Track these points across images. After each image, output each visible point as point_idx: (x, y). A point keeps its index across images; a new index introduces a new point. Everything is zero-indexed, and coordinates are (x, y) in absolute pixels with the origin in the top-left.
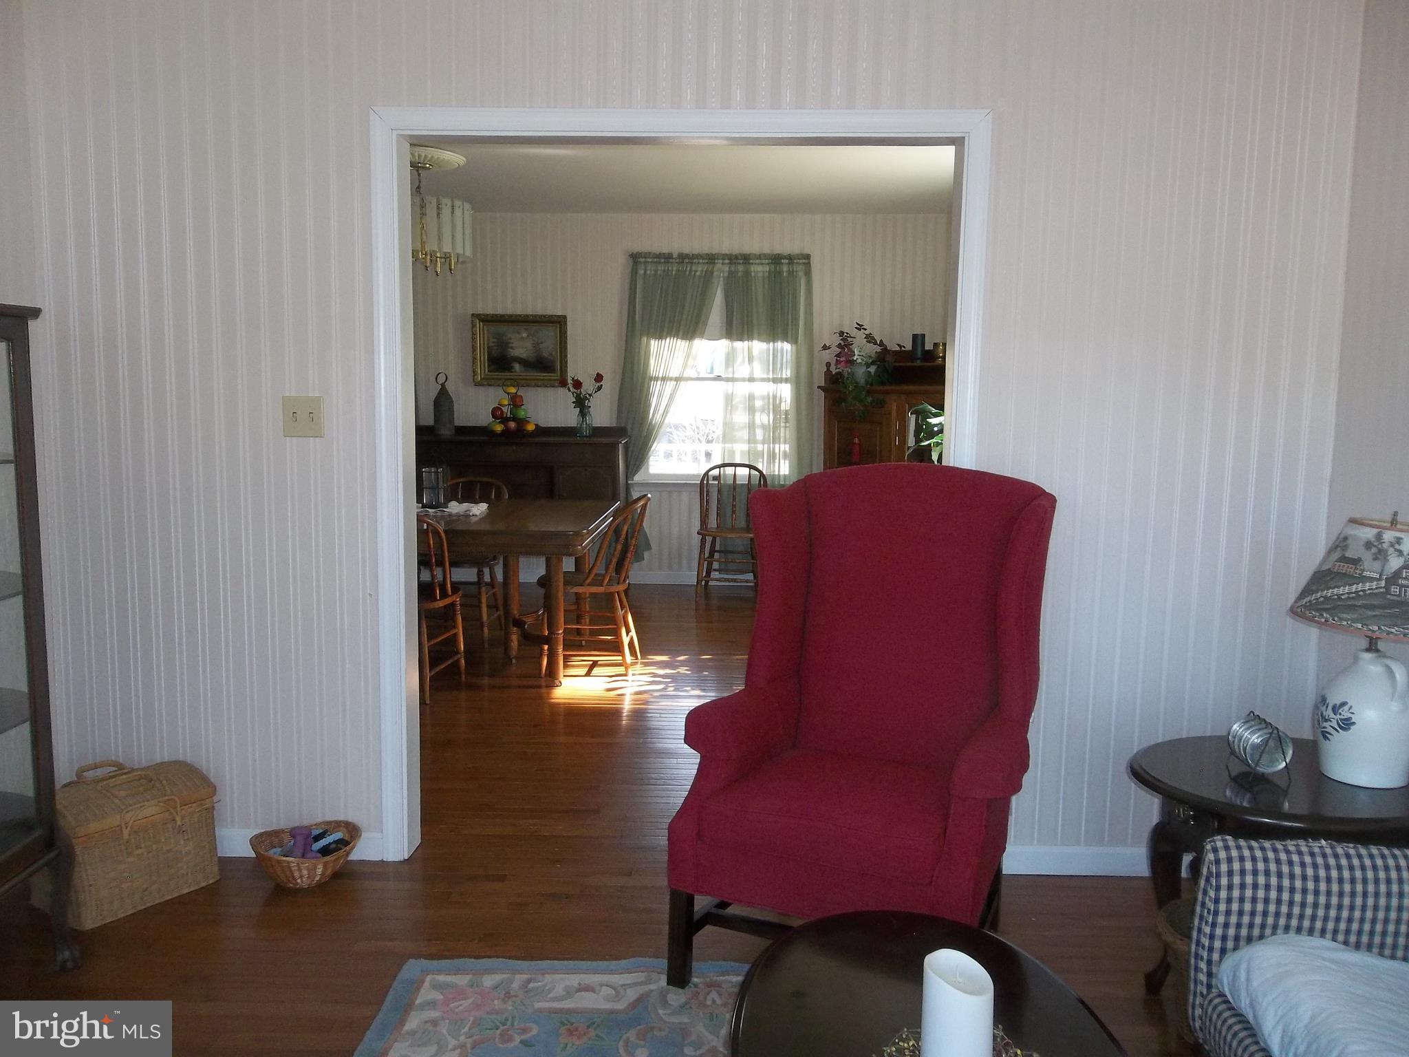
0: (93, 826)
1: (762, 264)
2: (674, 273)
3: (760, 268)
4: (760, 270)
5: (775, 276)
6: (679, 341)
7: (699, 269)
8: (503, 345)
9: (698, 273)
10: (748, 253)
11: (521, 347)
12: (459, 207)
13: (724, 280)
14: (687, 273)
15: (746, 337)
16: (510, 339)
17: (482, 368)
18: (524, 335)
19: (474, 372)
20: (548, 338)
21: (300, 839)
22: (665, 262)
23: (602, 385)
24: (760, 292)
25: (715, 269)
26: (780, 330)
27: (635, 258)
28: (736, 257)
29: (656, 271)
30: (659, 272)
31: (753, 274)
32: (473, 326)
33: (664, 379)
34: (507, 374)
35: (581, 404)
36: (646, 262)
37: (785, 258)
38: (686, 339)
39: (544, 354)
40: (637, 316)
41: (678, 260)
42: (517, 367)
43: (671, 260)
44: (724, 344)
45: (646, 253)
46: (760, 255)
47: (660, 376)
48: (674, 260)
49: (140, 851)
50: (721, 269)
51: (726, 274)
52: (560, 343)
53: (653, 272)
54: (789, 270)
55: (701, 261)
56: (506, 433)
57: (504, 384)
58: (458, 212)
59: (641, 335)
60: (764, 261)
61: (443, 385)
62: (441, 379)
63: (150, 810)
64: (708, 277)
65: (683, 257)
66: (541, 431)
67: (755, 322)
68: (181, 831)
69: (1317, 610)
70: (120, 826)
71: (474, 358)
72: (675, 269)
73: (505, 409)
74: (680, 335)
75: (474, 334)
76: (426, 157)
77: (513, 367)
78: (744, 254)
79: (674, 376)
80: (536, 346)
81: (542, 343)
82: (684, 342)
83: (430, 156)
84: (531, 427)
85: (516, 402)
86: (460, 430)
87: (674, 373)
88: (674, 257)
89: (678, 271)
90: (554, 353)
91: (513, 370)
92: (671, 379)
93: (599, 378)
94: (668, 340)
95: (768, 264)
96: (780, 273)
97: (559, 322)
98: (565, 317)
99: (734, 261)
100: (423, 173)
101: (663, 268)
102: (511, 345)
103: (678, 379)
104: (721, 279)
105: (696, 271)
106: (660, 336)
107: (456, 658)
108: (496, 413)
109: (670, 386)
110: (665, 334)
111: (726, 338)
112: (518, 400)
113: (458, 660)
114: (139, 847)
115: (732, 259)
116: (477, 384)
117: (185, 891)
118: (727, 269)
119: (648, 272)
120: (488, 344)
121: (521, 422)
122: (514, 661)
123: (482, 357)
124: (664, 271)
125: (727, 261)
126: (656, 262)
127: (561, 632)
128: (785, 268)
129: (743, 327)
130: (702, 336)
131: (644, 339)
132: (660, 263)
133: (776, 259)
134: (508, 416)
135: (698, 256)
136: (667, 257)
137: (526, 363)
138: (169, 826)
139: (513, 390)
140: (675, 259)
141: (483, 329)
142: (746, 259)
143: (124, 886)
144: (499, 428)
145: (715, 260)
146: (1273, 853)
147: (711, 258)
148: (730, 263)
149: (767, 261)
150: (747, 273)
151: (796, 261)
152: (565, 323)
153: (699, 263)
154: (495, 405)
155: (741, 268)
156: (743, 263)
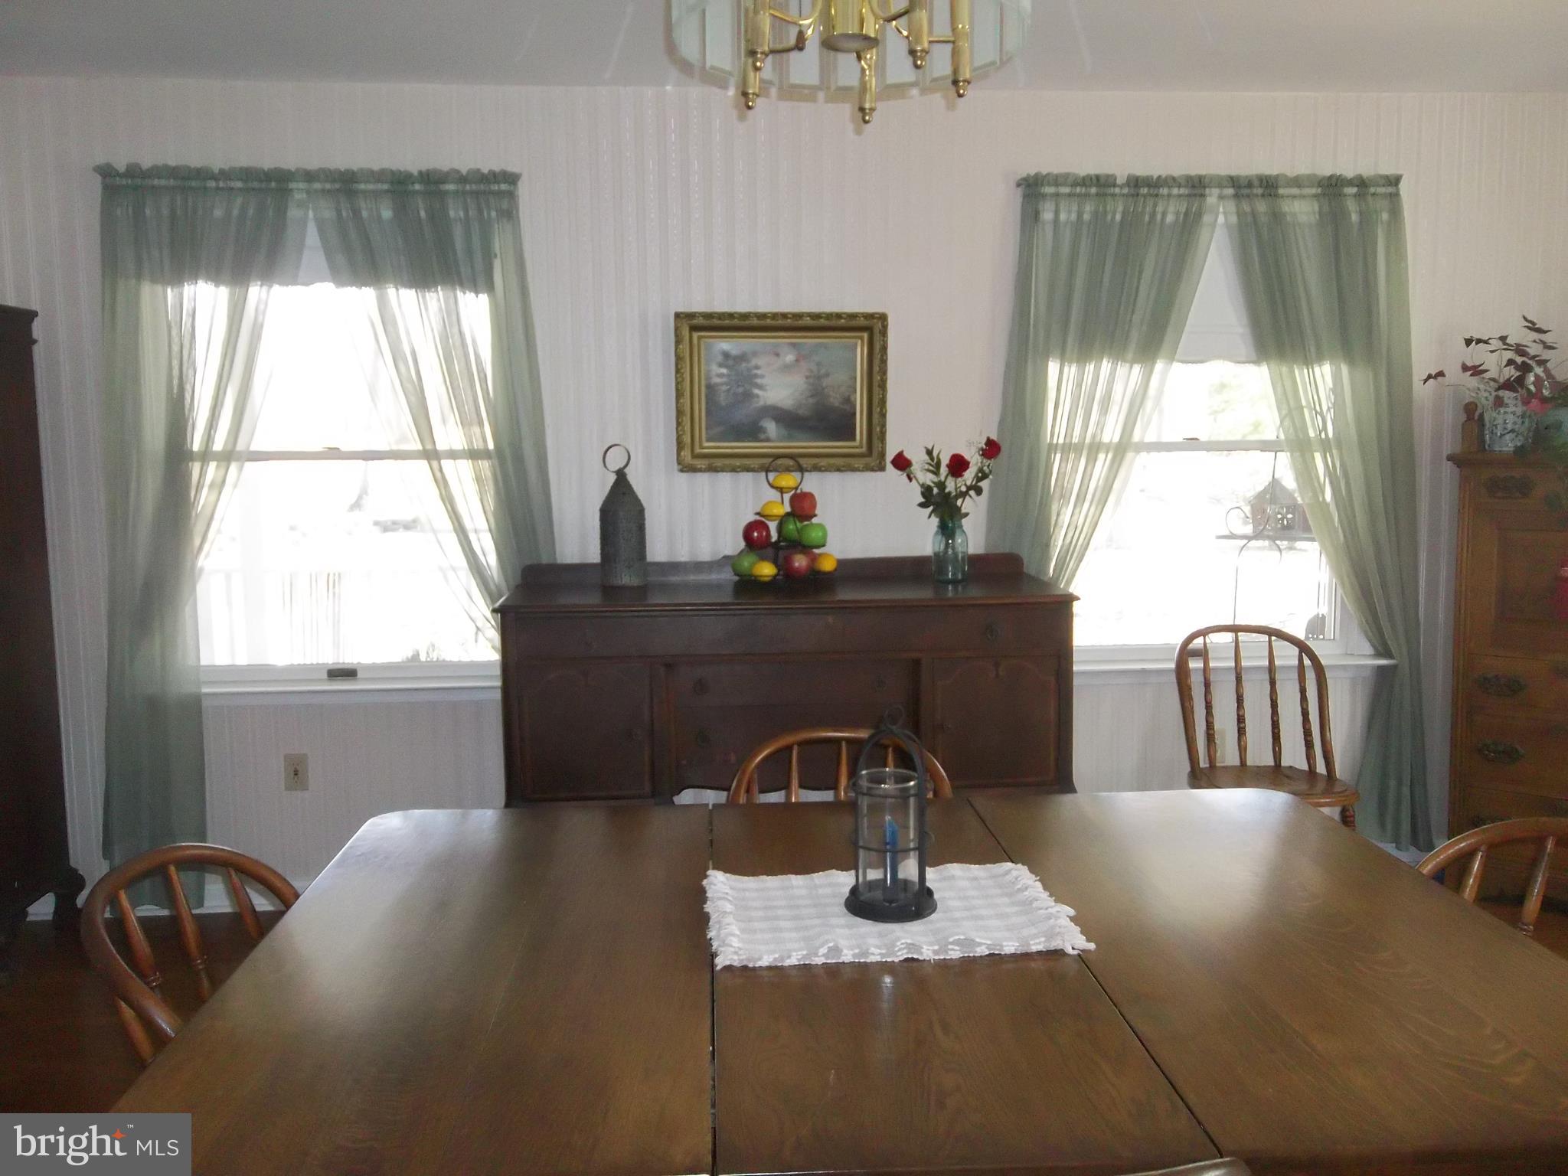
1: (1304, 196)
2: (1117, 218)
3: (1300, 205)
4: (1300, 208)
5: (1333, 219)
6: (1121, 366)
7: (1172, 208)
8: (742, 381)
9: (1169, 218)
10: (1271, 172)
11: (779, 384)
14: (1147, 218)
16: (757, 367)
18: (790, 358)
19: (680, 443)
20: (840, 364)
22: (1097, 195)
25: (1207, 208)
27: (1032, 188)
28: (1249, 183)
29: (1080, 214)
30: (1086, 217)
31: (1288, 219)
32: (679, 340)
34: (749, 445)
35: (945, 507)
36: (1056, 196)
37: (1350, 182)
39: (832, 400)
40: (1037, 312)
41: (1126, 191)
42: (771, 428)
43: (1111, 190)
45: (1057, 176)
46: (1297, 179)
48: (1117, 190)
50: (1220, 207)
51: (1230, 219)
52: (870, 374)
53: (1072, 217)
54: (1360, 208)
55: (1175, 191)
59: (1046, 354)
60: (1305, 192)
61: (621, 474)
62: (616, 461)
64: (1190, 225)
65: (1137, 185)
71: (681, 410)
72: (1119, 209)
73: (773, 526)
74: (1127, 352)
75: (679, 359)
77: (762, 430)
78: (1266, 176)
80: (815, 383)
81: (827, 375)
82: (1132, 367)
84: (830, 563)
85: (802, 507)
88: (1119, 182)
89: (1126, 214)
90: (855, 397)
91: (762, 436)
95: (1317, 196)
96: (1343, 213)
97: (868, 329)
98: (881, 319)
99: (1246, 191)
101: (1094, 208)
102: (759, 381)
104: (1222, 225)
105: (1164, 214)
108: (754, 537)
109: (1103, 464)
112: (803, 502)
115: (1241, 187)
116: (689, 467)
118: (1231, 207)
119: (1062, 216)
120: (708, 379)
121: (811, 553)
124: (1098, 213)
125: (1230, 191)
126: (1079, 195)
128: (1352, 204)
130: (1171, 358)
132: (1087, 195)
133: (1331, 187)
134: (784, 542)
135: (1170, 181)
136: (1101, 184)
137: (790, 421)
139: (787, 480)
140: (1121, 187)
141: (698, 347)
142: (1269, 186)
144: (766, 570)
145: (1205, 188)
147: (1197, 186)
148: (1236, 196)
149: (1314, 191)
150: (1277, 217)
151: (1372, 190)
152: (884, 332)
153: (1169, 195)
154: (752, 518)
155: (1262, 207)
156: (1263, 195)
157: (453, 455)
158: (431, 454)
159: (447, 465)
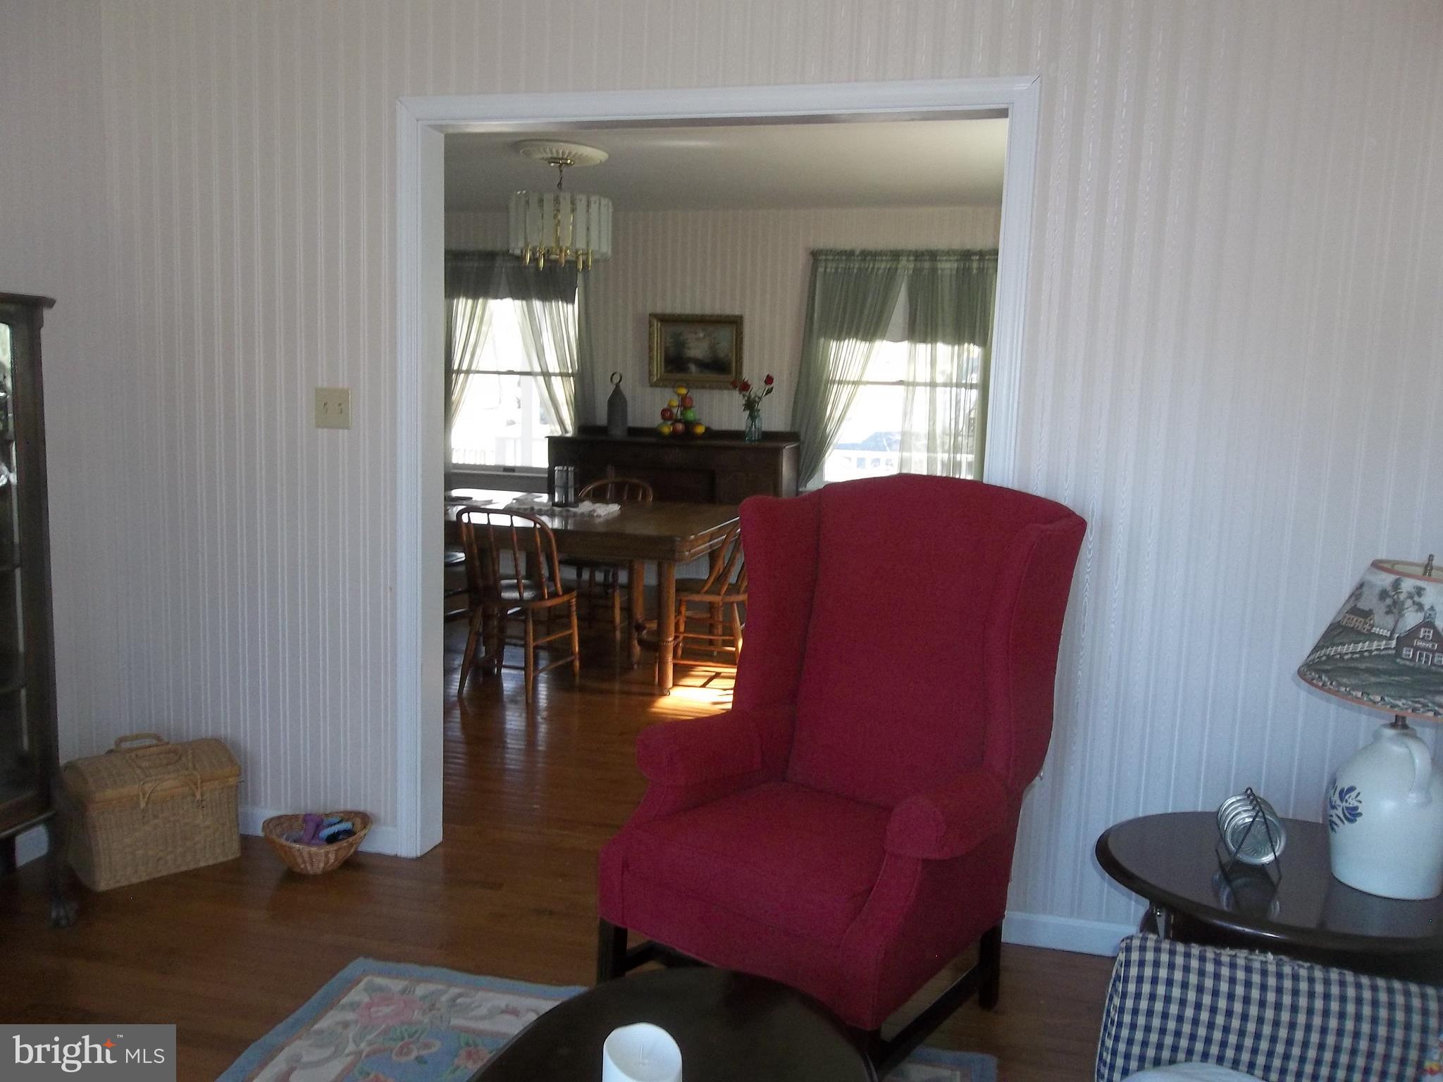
0: (109, 793)
1: (951, 261)
2: (855, 271)
3: (948, 265)
4: (947, 266)
5: (963, 274)
6: (858, 342)
7: (883, 266)
8: (680, 345)
9: (880, 272)
10: (935, 249)
11: (698, 348)
12: (595, 203)
13: (908, 277)
14: (870, 271)
15: (929, 339)
16: (687, 339)
17: (658, 368)
18: (701, 335)
19: (650, 373)
20: (724, 337)
21: (311, 826)
22: (846, 259)
23: (772, 388)
24: (946, 289)
25: (900, 266)
26: (966, 333)
27: (815, 255)
28: (922, 254)
29: (837, 269)
30: (839, 270)
31: (939, 272)
32: (651, 325)
33: (840, 382)
34: (679, 376)
35: (751, 406)
36: (826, 260)
37: (975, 254)
38: (866, 341)
39: (720, 354)
40: (816, 315)
41: (860, 258)
42: (693, 368)
43: (853, 258)
44: (905, 345)
45: (827, 250)
46: (948, 252)
47: (837, 379)
48: (856, 258)
49: (156, 821)
50: (906, 266)
51: (911, 272)
52: (736, 342)
53: (833, 270)
54: (980, 268)
55: (884, 258)
56: (674, 434)
57: (674, 385)
58: (594, 207)
59: (818, 338)
60: (951, 258)
61: (617, 385)
62: (616, 379)
63: (169, 783)
64: (891, 275)
65: (865, 254)
66: (710, 433)
67: (940, 322)
68: (200, 804)
69: (1317, 671)
70: (138, 796)
71: (651, 358)
72: (857, 266)
73: (675, 411)
74: (860, 336)
75: (651, 334)
76: (570, 153)
77: (689, 368)
78: (931, 251)
79: (852, 380)
80: (713, 348)
81: (718, 343)
82: (863, 343)
83: (568, 151)
84: (700, 430)
85: (685, 404)
86: (633, 431)
87: (852, 376)
88: (856, 253)
89: (860, 269)
90: (730, 354)
91: (687, 371)
92: (849, 383)
93: (769, 380)
94: (847, 341)
95: (957, 260)
96: (970, 269)
97: (735, 322)
98: (741, 318)
99: (920, 258)
100: (564, 169)
101: (844, 266)
102: (687, 345)
103: (856, 383)
104: (906, 277)
105: (878, 269)
106: (839, 338)
107: (569, 659)
108: (666, 414)
109: (846, 391)
110: (844, 334)
111: (908, 340)
112: (687, 401)
113: (572, 661)
114: (156, 817)
115: (918, 255)
116: (653, 385)
117: (202, 864)
118: (912, 266)
119: (828, 270)
120: (665, 343)
121: (689, 425)
122: (636, 666)
123: (658, 357)
124: (845, 269)
125: (912, 258)
126: (838, 260)
127: (670, 639)
128: (975, 265)
129: (927, 328)
130: (883, 337)
131: (822, 340)
132: (841, 260)
133: (966, 255)
134: (679, 417)
135: (882, 253)
136: (850, 254)
137: (704, 365)
138: (189, 799)
139: (683, 391)
140: (858, 256)
141: (661, 329)
142: (933, 255)
143: (140, 852)
144: (667, 430)
145: (899, 256)
146: (1198, 962)
147: (896, 255)
148: (916, 260)
149: (956, 258)
150: (934, 270)
151: (987, 258)
152: (741, 323)
153: (882, 260)
154: (665, 406)
155: (927, 265)
156: (929, 260)
157: (555, 375)
158: (546, 375)
159: (553, 378)
